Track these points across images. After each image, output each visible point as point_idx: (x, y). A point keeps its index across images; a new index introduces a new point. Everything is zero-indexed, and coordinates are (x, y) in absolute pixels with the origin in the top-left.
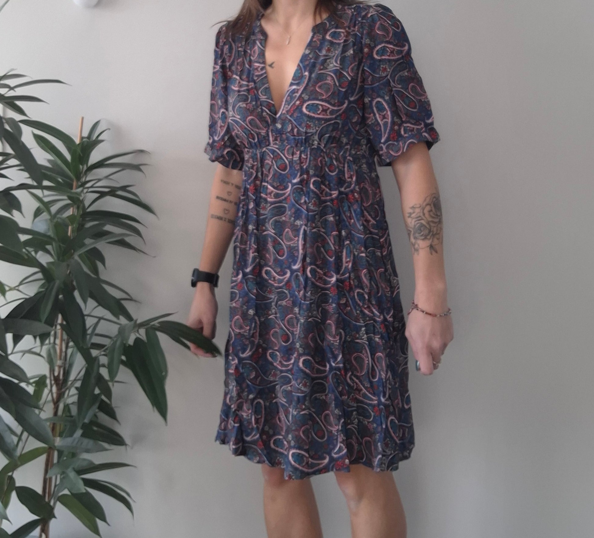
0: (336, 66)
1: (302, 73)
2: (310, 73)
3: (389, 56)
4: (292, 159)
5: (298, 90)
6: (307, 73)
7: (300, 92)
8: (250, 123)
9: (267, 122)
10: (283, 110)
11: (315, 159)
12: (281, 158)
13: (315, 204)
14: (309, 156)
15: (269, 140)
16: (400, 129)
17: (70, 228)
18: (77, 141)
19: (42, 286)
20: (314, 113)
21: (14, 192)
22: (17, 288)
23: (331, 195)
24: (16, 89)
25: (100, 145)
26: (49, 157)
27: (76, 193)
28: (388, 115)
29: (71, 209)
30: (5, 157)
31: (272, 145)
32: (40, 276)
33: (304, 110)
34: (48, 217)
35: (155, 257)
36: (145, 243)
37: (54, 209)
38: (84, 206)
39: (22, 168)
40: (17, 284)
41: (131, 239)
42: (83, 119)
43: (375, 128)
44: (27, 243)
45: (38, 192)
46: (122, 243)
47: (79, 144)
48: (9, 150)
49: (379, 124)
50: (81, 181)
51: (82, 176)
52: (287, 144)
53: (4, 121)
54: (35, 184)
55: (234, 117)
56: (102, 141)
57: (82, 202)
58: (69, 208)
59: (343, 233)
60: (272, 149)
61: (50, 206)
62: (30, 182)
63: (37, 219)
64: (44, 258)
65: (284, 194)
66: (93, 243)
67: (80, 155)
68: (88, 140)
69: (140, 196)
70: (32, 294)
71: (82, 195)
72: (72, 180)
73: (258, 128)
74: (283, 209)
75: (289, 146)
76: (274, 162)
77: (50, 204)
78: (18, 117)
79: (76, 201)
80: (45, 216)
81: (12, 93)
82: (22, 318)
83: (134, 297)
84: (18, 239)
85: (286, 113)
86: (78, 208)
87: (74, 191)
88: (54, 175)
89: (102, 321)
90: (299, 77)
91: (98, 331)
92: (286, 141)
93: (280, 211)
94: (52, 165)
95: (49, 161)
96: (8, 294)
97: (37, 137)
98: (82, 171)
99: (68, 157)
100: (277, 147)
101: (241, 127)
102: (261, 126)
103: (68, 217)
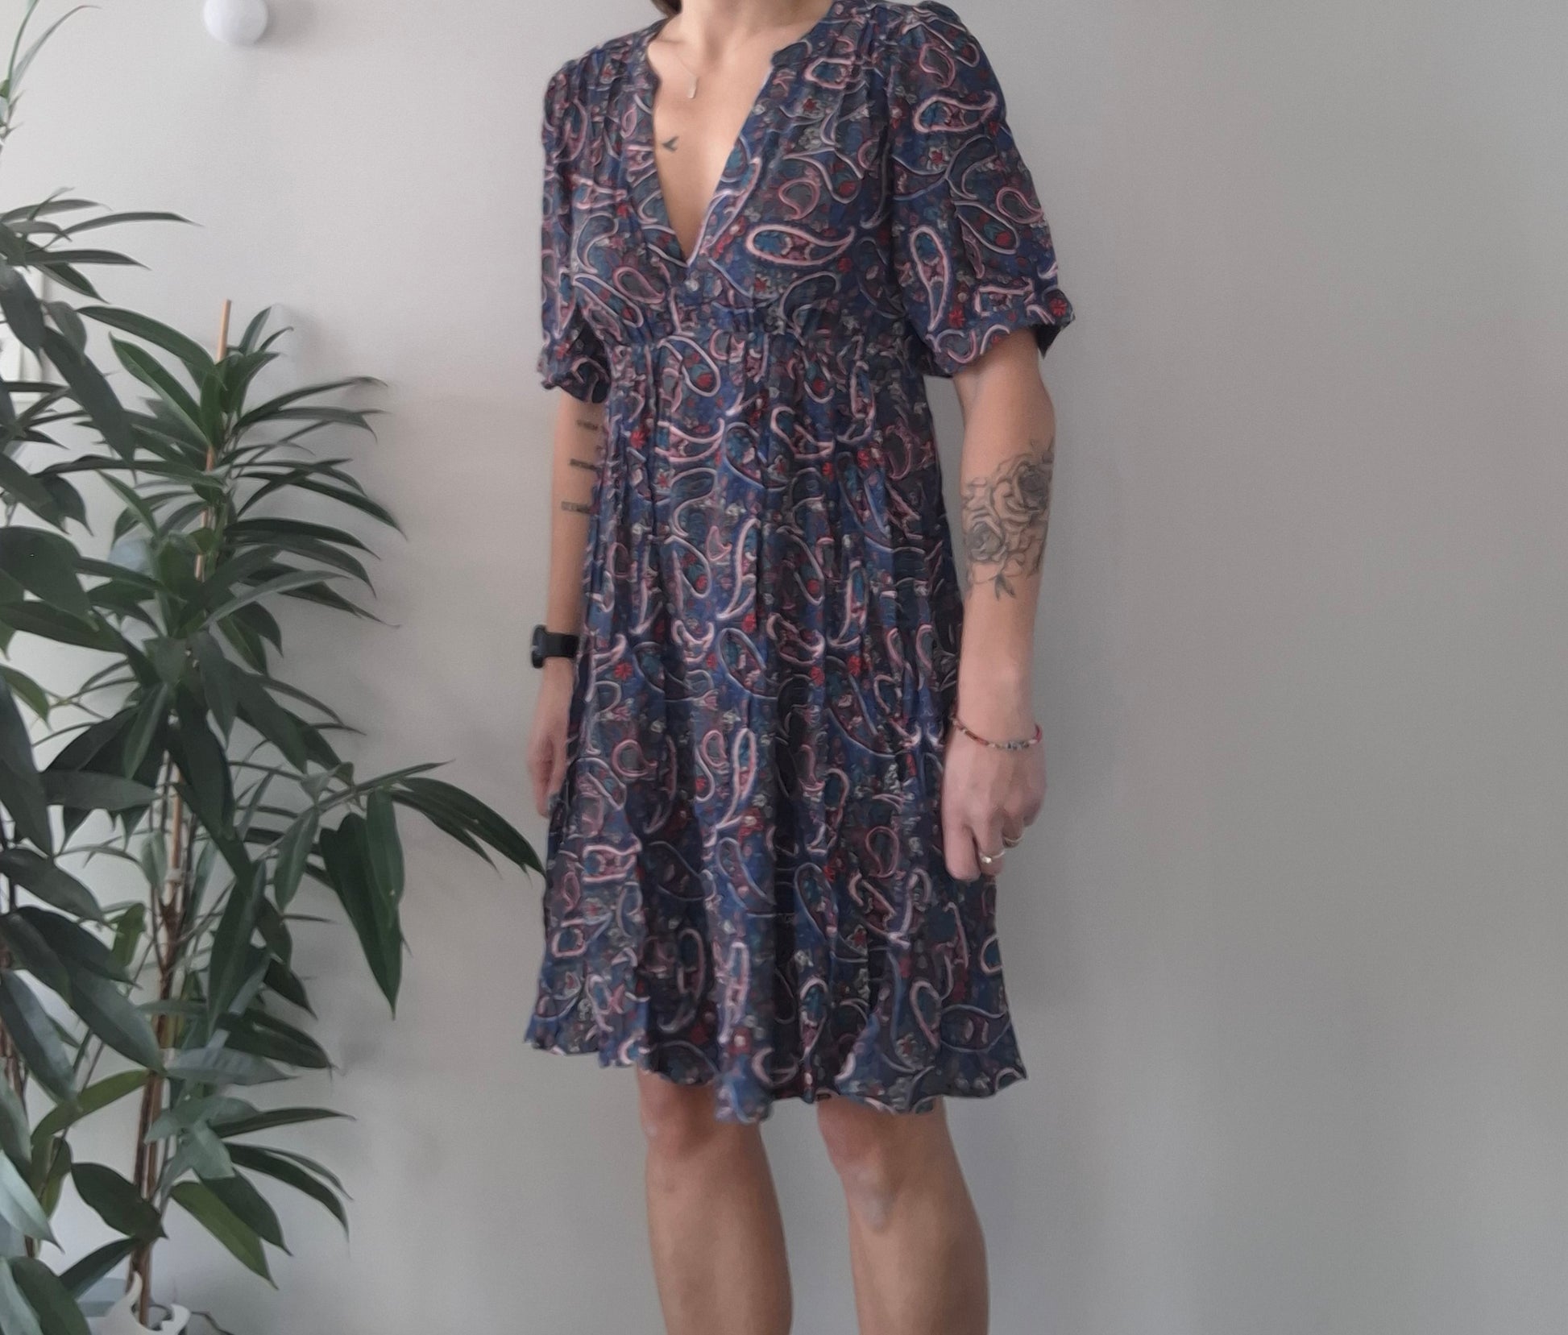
0: (827, 145)
1: (745, 158)
2: (766, 160)
3: (948, 124)
4: (727, 361)
5: (736, 199)
6: (757, 161)
7: (740, 204)
8: (624, 284)
9: (662, 279)
10: (701, 247)
11: (782, 363)
12: (702, 361)
13: (781, 469)
14: (766, 353)
15: (671, 320)
16: (971, 300)
17: (199, 559)
18: (216, 356)
19: (133, 696)
20: (772, 254)
21: (68, 477)
22: (75, 700)
23: (817, 450)
24: (71, 236)
25: (270, 365)
26: (152, 394)
27: (215, 479)
28: (943, 267)
29: (202, 516)
30: (46, 394)
31: (679, 331)
32: (126, 672)
33: (750, 246)
34: (148, 534)
35: (398, 627)
36: (375, 594)
37: (161, 515)
38: (232, 508)
39: (87, 419)
40: (76, 691)
41: (341, 584)
42: (229, 304)
43: (915, 297)
44: (97, 595)
45: (124, 476)
46: (318, 593)
47: (220, 363)
48: (57, 378)
49: (923, 288)
50: (225, 450)
51: (226, 437)
52: (714, 328)
53: (44, 309)
54: (117, 457)
55: (584, 272)
56: (273, 356)
57: (227, 498)
58: (198, 514)
59: (847, 541)
60: (681, 342)
61: (152, 508)
62: (105, 451)
63: (122, 539)
64: (136, 633)
65: (710, 445)
66: (250, 595)
67: (222, 390)
68: (241, 355)
69: (362, 486)
70: (109, 714)
71: (228, 481)
72: (206, 450)
73: (643, 293)
74: (708, 481)
75: (719, 332)
76: (684, 370)
77: (152, 504)
78: (76, 300)
79: (213, 497)
80: (141, 531)
81: (62, 245)
82: (85, 769)
83: (346, 722)
84: (78, 585)
85: (706, 253)
86: (218, 512)
87: (208, 472)
88: (162, 436)
89: (276, 778)
90: (739, 168)
91: (266, 800)
92: (712, 320)
93: (697, 484)
94: (155, 412)
95: (151, 403)
96: (54, 714)
97: (120, 347)
98: (228, 427)
99: (195, 393)
100: (692, 334)
101: (603, 295)
102: (649, 288)
103: (192, 534)
